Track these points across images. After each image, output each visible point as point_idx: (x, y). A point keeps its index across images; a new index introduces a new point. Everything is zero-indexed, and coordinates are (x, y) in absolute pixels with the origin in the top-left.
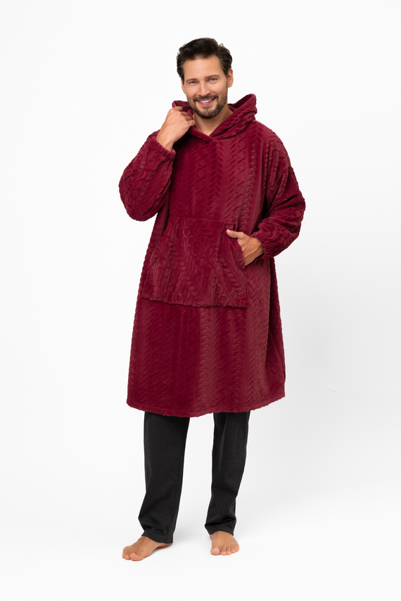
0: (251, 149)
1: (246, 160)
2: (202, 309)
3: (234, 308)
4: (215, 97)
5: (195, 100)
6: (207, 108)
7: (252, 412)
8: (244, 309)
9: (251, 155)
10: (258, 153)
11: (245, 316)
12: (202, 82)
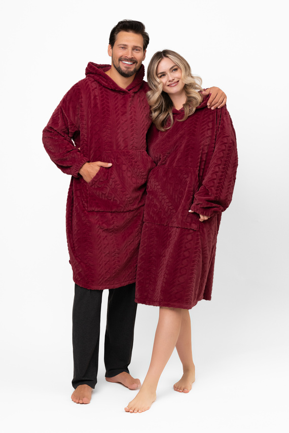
4: (135, 62)
5: (120, 60)
12: (130, 49)
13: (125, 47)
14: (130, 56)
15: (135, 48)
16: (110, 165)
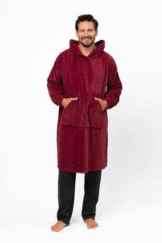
0: (104, 63)
1: (102, 68)
2: (86, 129)
3: (95, 128)
4: (91, 38)
5: (82, 39)
6: (87, 42)
7: (102, 170)
8: (99, 129)
9: (104, 65)
10: (106, 65)
11: (99, 132)
12: (86, 31)
13: (83, 31)
14: (87, 35)
15: (89, 30)
16: (77, 98)
